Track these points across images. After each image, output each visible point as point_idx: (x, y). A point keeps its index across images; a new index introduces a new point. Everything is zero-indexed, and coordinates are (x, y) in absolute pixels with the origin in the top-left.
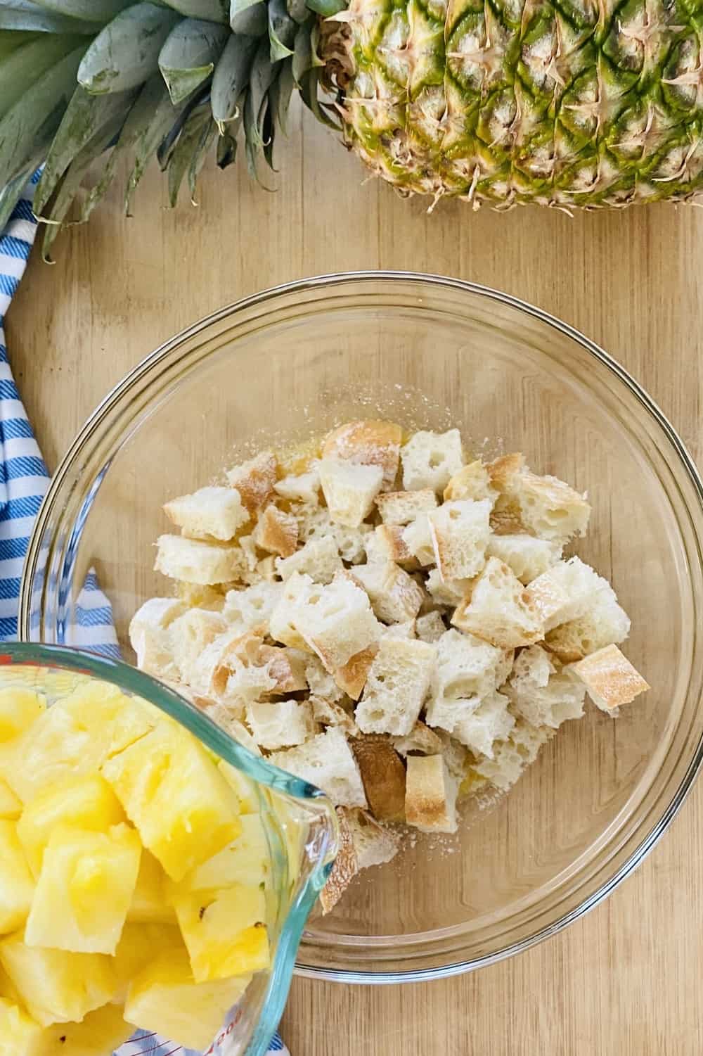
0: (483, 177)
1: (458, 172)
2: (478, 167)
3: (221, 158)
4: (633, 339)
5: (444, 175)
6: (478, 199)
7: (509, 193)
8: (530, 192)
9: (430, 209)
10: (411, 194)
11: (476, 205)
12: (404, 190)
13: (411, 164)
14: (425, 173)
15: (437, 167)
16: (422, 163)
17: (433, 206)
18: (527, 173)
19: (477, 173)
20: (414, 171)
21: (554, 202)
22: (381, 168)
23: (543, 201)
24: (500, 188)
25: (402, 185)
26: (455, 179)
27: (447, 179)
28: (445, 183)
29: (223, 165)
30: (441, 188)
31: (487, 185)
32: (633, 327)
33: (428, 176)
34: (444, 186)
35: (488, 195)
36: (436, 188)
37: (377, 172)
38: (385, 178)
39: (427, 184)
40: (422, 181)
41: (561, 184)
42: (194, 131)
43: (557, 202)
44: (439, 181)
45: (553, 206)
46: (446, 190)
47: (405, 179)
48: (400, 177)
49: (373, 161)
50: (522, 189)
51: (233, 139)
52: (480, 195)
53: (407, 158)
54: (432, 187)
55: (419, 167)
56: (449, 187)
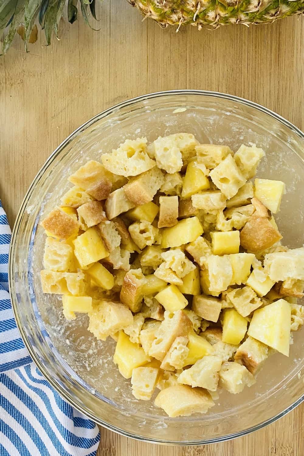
0: (202, 9)
1: (190, 7)
2: (199, 3)
3: (70, 18)
4: (270, 97)
5: (183, 11)
6: (201, 24)
7: (216, 17)
8: (227, 15)
9: (177, 30)
10: (167, 25)
11: (200, 27)
12: (163, 24)
13: (165, 6)
14: (173, 11)
15: (178, 7)
16: (171, 5)
17: (178, 28)
18: (225, 4)
19: (199, 6)
20: (167, 10)
21: (239, 20)
22: (150, 12)
23: (233, 20)
24: (211, 15)
25: (162, 21)
26: (189, 12)
27: (185, 13)
28: (184, 16)
29: (72, 21)
30: (182, 18)
31: (205, 14)
32: (270, 91)
33: (175, 13)
34: (183, 17)
35: (205, 20)
36: (179, 19)
37: (149, 14)
38: (153, 17)
39: (175, 17)
40: (171, 16)
41: (242, 9)
42: (54, 4)
43: (240, 20)
44: (180, 15)
45: (239, 22)
46: (184, 20)
47: (164, 16)
48: (160, 15)
49: (146, 8)
50: (223, 14)
51: (75, 7)
52: (202, 21)
53: (163, 3)
54: (177, 18)
55: (170, 7)
56: (186, 17)
